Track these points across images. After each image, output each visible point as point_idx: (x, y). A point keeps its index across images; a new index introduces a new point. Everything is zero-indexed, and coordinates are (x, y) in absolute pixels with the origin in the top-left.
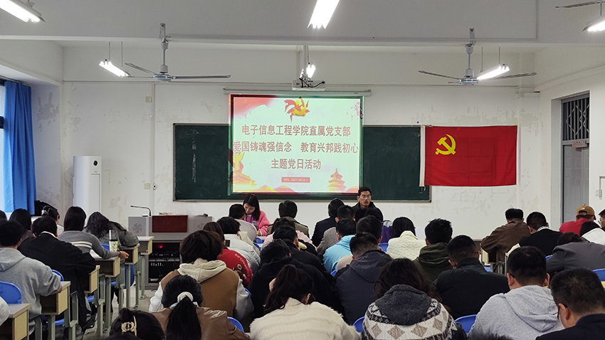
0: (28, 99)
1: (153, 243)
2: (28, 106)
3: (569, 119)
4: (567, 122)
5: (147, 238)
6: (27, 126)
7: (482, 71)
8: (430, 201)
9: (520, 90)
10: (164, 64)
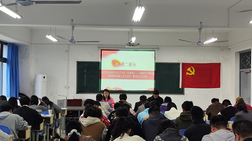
0: (17, 51)
1: (67, 111)
2: (17, 53)
3: (243, 60)
4: (242, 61)
5: (65, 109)
6: (16, 62)
7: (206, 40)
8: (184, 94)
9: (222, 48)
10: (72, 36)
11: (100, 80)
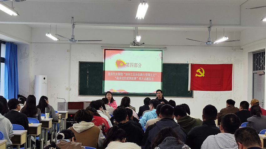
0: (16, 50)
1: (68, 114)
2: (16, 53)
4: (255, 63)
5: (65, 112)
6: (15, 62)
7: (216, 39)
8: (193, 98)
9: (234, 48)
10: (73, 35)
11: (103, 81)
